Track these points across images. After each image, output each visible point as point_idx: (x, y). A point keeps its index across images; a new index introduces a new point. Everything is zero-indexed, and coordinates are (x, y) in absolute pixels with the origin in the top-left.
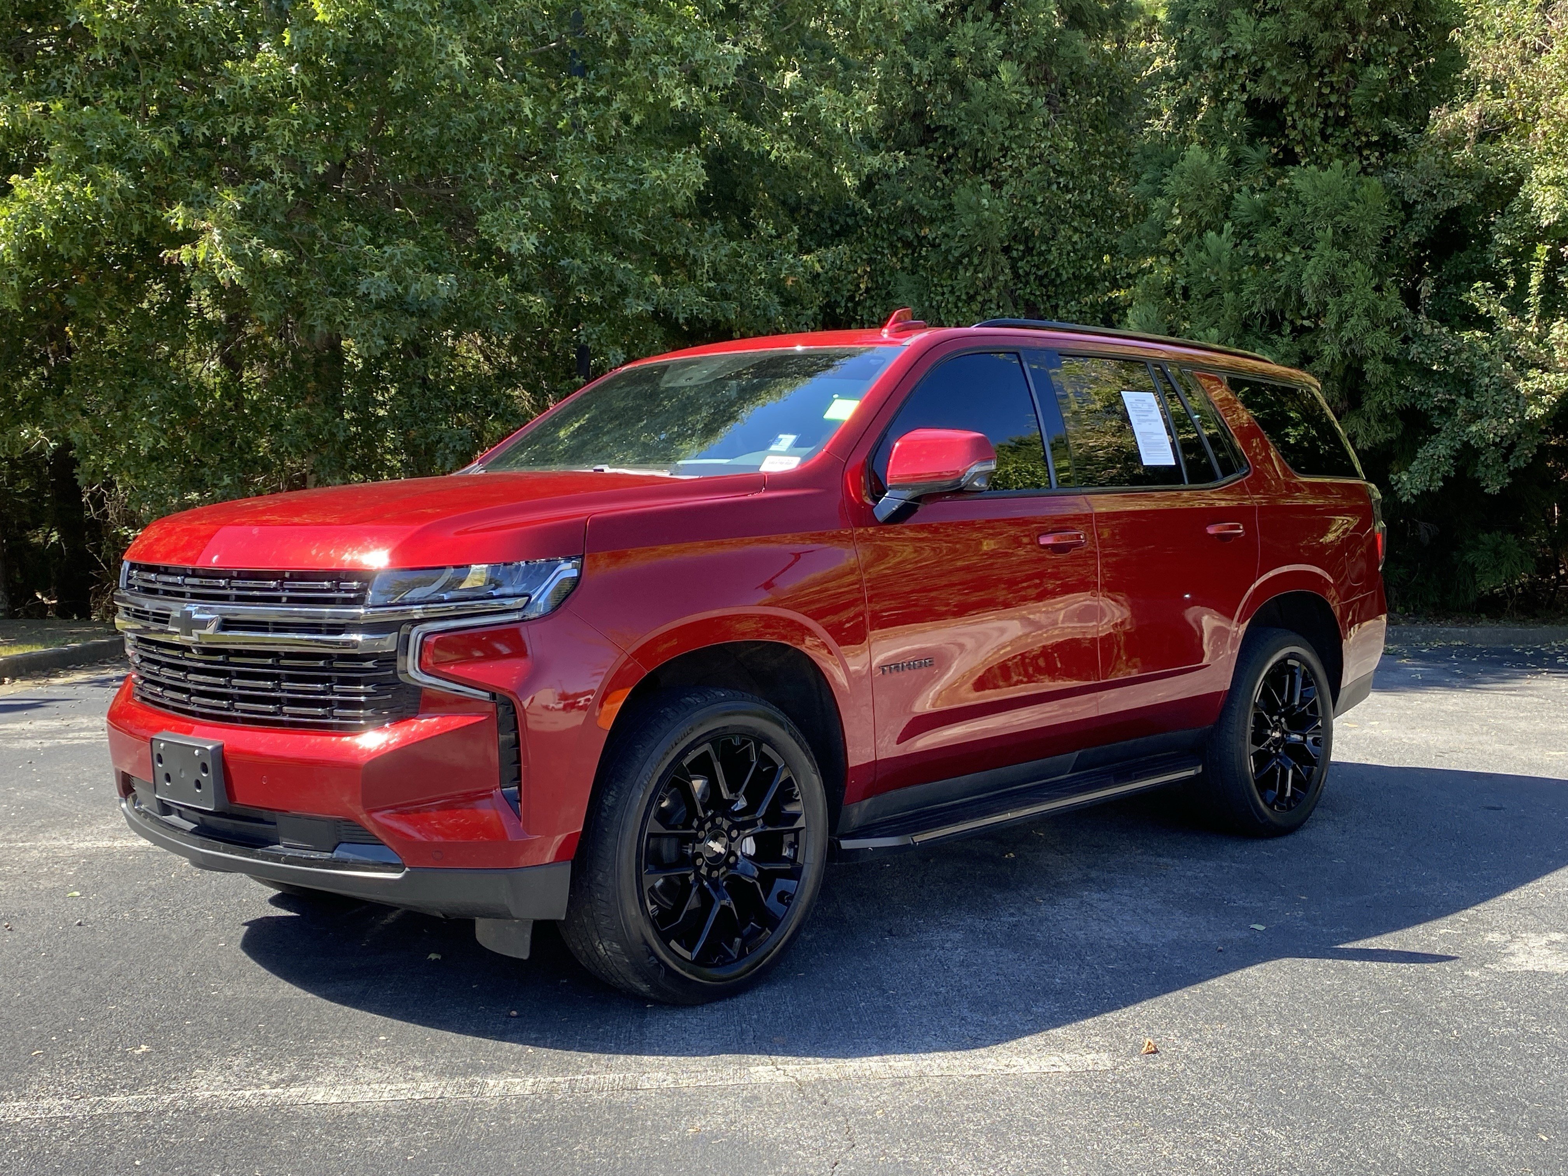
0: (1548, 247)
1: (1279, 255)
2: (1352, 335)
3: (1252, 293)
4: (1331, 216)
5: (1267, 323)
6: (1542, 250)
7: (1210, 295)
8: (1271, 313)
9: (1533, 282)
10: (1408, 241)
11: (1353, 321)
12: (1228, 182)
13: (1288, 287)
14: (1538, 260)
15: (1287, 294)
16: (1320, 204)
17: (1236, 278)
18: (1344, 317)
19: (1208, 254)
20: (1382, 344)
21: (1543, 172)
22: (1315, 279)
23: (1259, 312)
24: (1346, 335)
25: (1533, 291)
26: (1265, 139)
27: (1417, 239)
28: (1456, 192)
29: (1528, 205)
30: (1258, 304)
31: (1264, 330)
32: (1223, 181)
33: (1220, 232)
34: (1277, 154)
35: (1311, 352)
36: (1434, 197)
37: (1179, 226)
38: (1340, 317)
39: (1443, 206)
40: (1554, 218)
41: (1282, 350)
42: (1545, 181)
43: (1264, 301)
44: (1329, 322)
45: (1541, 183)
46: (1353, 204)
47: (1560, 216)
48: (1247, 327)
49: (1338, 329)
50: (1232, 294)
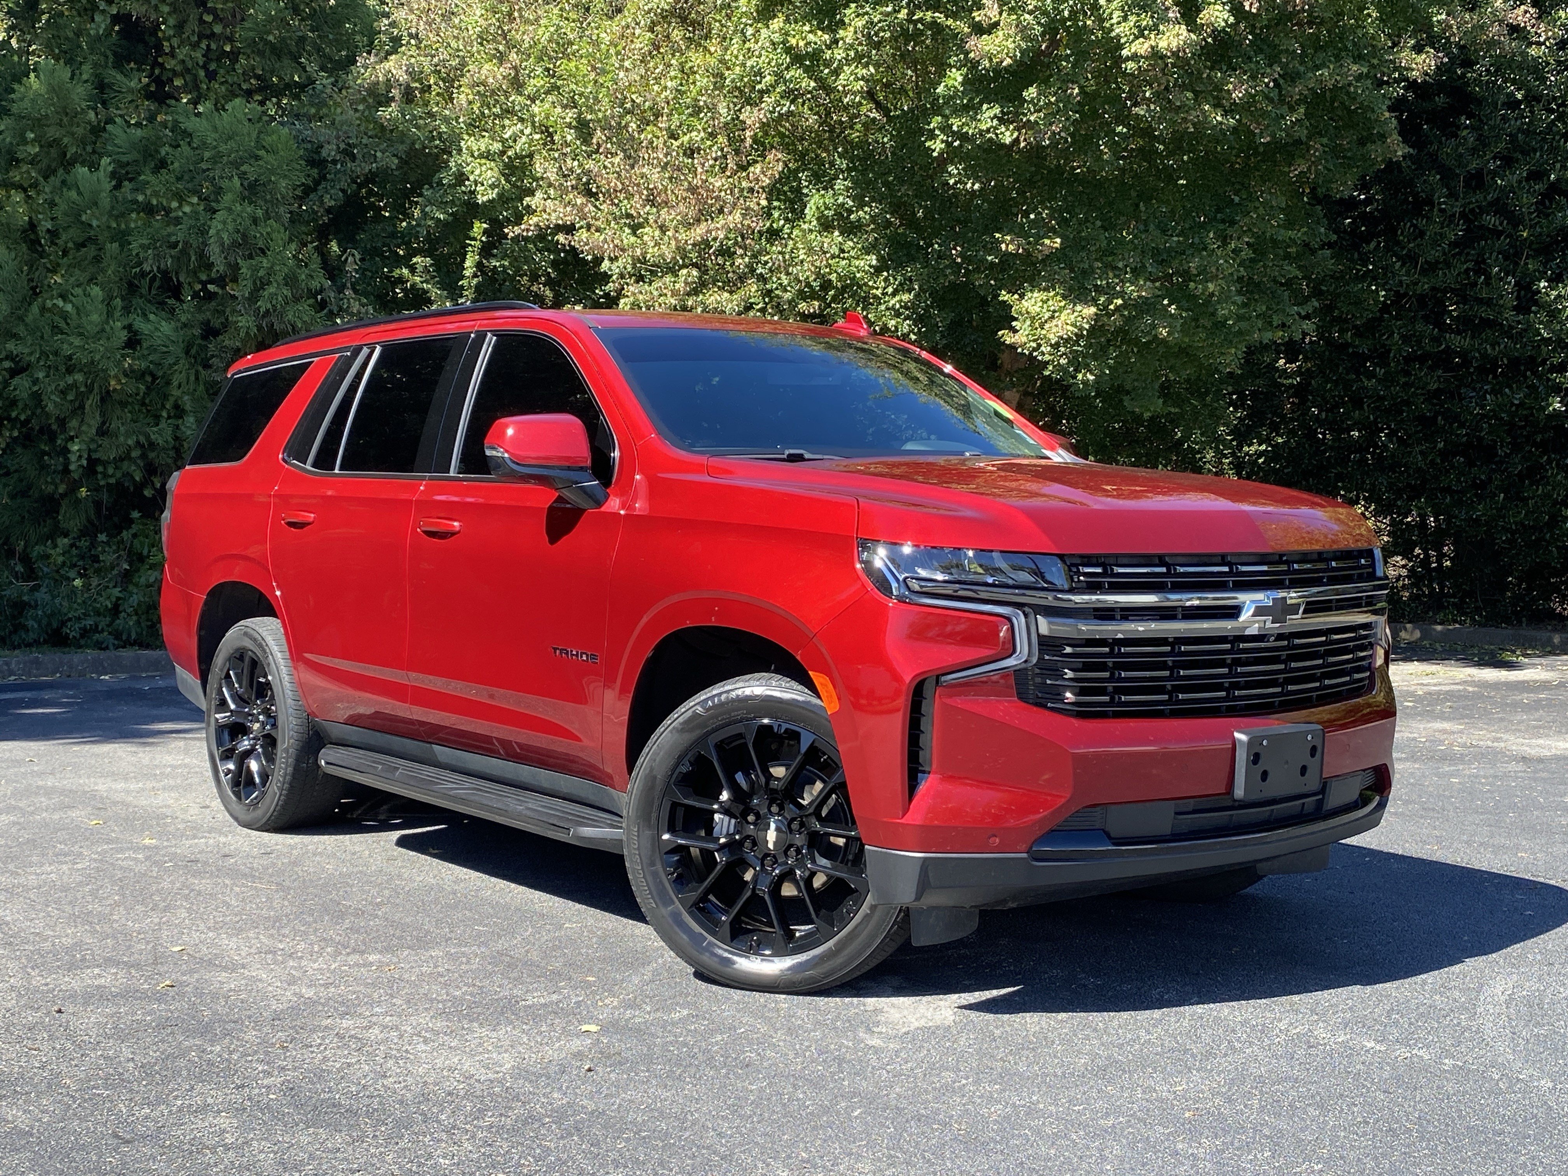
0: (485, 226)
1: (175, 204)
2: (269, 306)
3: (142, 246)
4: (236, 165)
5: (157, 284)
6: (479, 228)
7: (83, 245)
8: (165, 273)
9: (468, 264)
10: (322, 203)
11: (272, 289)
12: (95, 109)
13: (186, 243)
14: (475, 239)
15: (184, 252)
16: (223, 148)
17: (123, 226)
18: (260, 285)
19: (80, 193)
20: (306, 318)
21: (469, 143)
22: (225, 236)
23: (150, 272)
24: (263, 305)
25: (467, 273)
26: (132, 65)
27: (333, 203)
28: (379, 154)
29: (461, 178)
30: (150, 262)
31: (153, 292)
32: (89, 107)
33: (94, 166)
34: (148, 85)
35: (216, 323)
36: (353, 158)
37: (36, 155)
38: (255, 283)
39: (363, 168)
40: (493, 194)
41: (183, 319)
42: (476, 154)
43: (158, 257)
44: (240, 290)
45: (473, 156)
46: (262, 153)
47: (498, 194)
48: (132, 288)
49: (253, 298)
50: (115, 245)
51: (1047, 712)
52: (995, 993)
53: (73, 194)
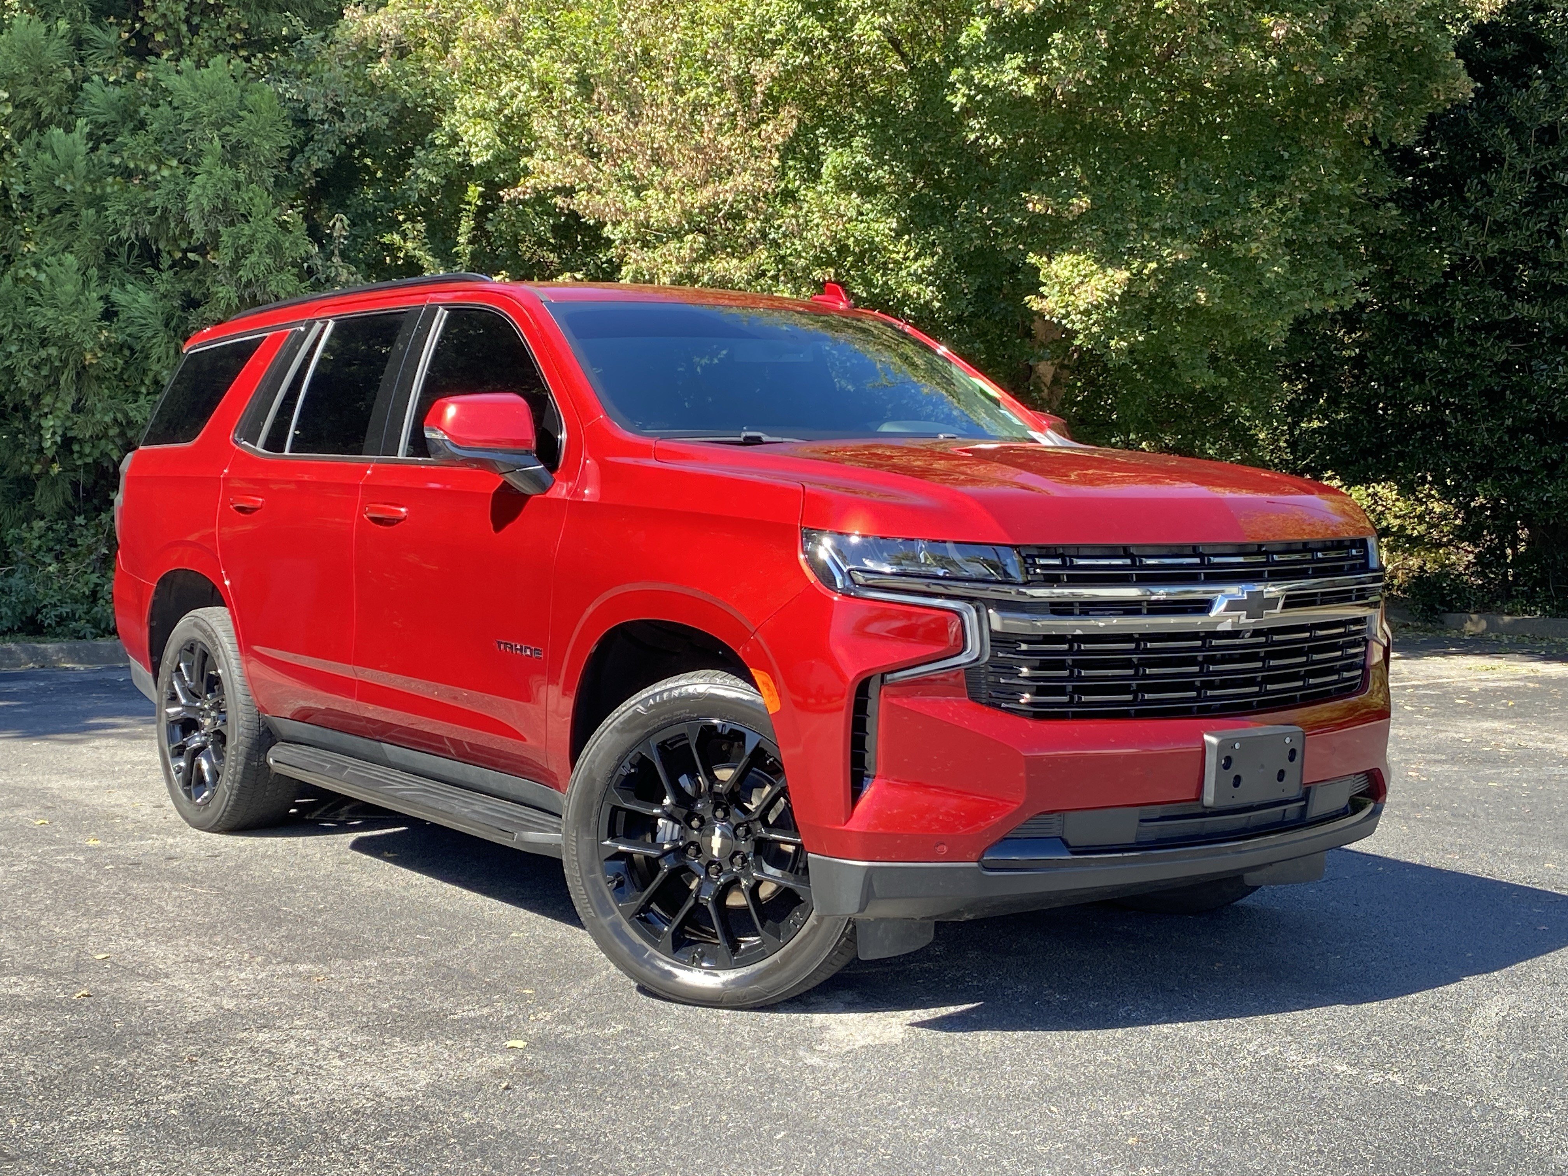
0: (480, 189)
1: (153, 168)
2: (251, 276)
3: (119, 212)
4: (217, 125)
5: (136, 252)
6: (474, 191)
7: (58, 211)
8: (144, 242)
9: (462, 229)
10: (309, 165)
11: (253, 258)
12: (71, 67)
13: (165, 210)
14: (469, 203)
15: (164, 218)
16: (203, 108)
17: (98, 191)
18: (241, 254)
19: (55, 157)
20: (290, 289)
21: (466, 102)
22: (205, 202)
23: (129, 238)
24: (245, 274)
25: (462, 240)
26: (112, 19)
27: (320, 165)
28: (369, 113)
29: (455, 139)
30: (128, 229)
31: (132, 261)
32: (65, 65)
33: (69, 129)
34: (128, 40)
35: (197, 294)
36: (342, 117)
37: (9, 117)
38: (236, 252)
39: (352, 128)
40: (487, 156)
41: (162, 289)
42: (471, 113)
43: (135, 224)
44: (221, 258)
45: (467, 114)
46: (244, 113)
47: (493, 156)
48: (110, 256)
49: (234, 267)
50: (92, 211)
51: (1000, 713)
52: (952, 1009)
53: (48, 156)
